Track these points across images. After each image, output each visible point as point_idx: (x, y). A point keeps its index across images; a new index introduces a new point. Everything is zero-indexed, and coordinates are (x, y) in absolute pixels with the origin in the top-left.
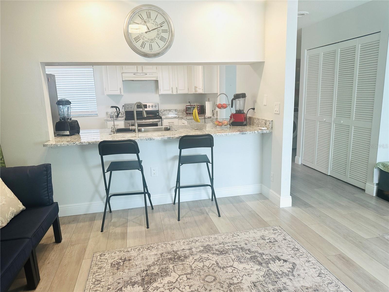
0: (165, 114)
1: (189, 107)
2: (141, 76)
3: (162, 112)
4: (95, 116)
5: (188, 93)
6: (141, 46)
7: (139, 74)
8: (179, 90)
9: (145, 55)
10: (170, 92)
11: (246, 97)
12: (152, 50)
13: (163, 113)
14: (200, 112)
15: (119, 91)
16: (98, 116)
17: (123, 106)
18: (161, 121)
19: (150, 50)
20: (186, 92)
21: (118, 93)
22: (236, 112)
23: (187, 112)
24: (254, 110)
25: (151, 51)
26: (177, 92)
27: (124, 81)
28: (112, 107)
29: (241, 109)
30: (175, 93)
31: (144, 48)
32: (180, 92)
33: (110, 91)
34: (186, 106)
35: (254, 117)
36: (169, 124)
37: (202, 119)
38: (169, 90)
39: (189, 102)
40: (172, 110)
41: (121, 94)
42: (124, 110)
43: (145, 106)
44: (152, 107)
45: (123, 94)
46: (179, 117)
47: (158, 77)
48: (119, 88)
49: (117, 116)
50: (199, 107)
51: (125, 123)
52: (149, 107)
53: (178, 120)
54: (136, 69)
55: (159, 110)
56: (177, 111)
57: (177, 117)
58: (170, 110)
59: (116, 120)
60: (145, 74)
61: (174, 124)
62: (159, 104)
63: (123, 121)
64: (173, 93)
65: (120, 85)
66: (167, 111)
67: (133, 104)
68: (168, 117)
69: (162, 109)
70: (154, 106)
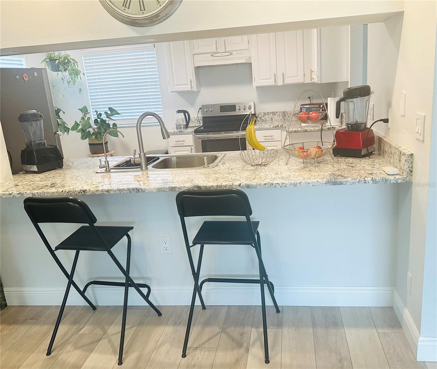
0: (266, 120)
1: (308, 106)
3: (260, 116)
5: (303, 81)
6: (123, 6)
7: (219, 55)
8: (288, 77)
9: (133, 23)
10: (271, 82)
11: (372, 95)
12: (145, 10)
13: (263, 118)
15: (189, 86)
17: (200, 108)
19: (141, 10)
20: (300, 80)
21: (187, 88)
22: (348, 127)
24: (388, 122)
25: (143, 13)
26: (283, 82)
27: (198, 69)
28: (179, 111)
29: (360, 120)
30: (280, 83)
31: (129, 8)
32: (288, 81)
33: (176, 85)
34: (302, 105)
35: (385, 140)
36: (265, 139)
37: (316, 131)
38: (270, 79)
39: (309, 98)
40: (278, 113)
41: (193, 89)
42: (200, 115)
43: (232, 107)
44: (245, 109)
45: (195, 90)
46: (282, 126)
47: (250, 57)
48: (189, 80)
49: (187, 126)
50: (322, 107)
51: (195, 137)
52: (239, 109)
53: (281, 131)
54: (214, 46)
55: (256, 114)
56: (286, 115)
57: (279, 126)
58: (274, 113)
59: (180, 134)
60: (230, 54)
61: (274, 139)
62: (255, 103)
63: (192, 135)
64: (276, 84)
65: (191, 75)
66: (269, 115)
67: (214, 105)
68: (263, 126)
69: (261, 112)
70: (247, 107)
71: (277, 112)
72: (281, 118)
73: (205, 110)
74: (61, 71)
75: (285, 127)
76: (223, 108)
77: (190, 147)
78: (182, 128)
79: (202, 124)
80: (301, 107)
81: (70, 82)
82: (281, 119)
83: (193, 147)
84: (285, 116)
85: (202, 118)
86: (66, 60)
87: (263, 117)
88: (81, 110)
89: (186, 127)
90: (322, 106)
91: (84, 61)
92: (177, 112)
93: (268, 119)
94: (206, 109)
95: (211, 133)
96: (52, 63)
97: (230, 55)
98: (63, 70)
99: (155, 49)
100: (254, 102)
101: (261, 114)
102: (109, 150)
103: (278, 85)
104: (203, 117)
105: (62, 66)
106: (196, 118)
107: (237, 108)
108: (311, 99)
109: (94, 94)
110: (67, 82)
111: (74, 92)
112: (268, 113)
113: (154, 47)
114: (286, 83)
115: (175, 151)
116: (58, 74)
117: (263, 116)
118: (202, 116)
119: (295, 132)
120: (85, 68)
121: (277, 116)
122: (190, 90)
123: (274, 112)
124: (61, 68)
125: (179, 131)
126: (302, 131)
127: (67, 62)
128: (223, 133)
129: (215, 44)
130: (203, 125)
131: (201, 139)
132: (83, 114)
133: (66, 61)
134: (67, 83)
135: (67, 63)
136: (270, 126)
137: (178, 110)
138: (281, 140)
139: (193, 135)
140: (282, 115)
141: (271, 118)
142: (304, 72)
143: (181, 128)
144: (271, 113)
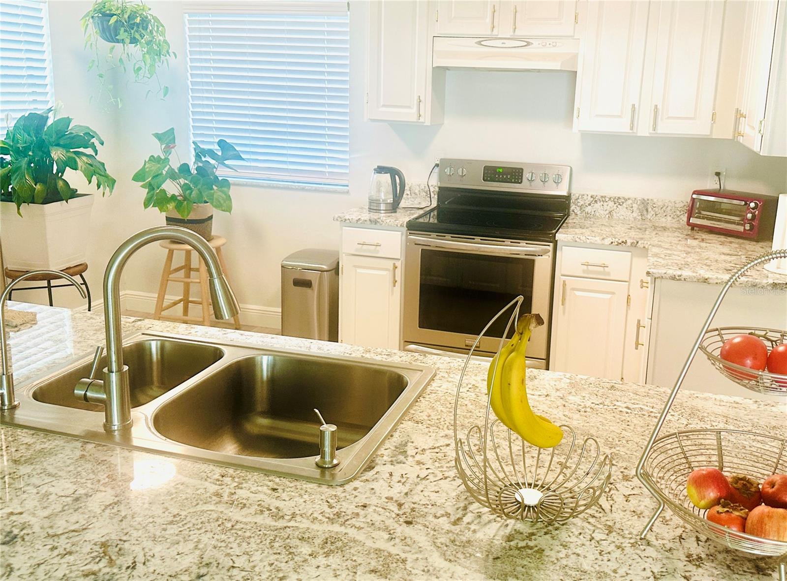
0: (594, 216)
1: (711, 198)
2: (509, 50)
3: (582, 203)
4: (340, 193)
5: (709, 134)
7: (498, 43)
8: (669, 118)
10: (621, 126)
14: (756, 229)
15: (414, 110)
16: (348, 192)
17: (437, 165)
18: (551, 254)
20: (700, 128)
21: (409, 115)
23: (692, 220)
27: (440, 73)
28: (381, 170)
30: (644, 129)
32: (666, 128)
33: (384, 106)
34: (696, 192)
36: (584, 271)
38: (620, 117)
39: (718, 174)
40: (630, 202)
41: (422, 120)
42: (435, 183)
43: (515, 174)
44: (544, 182)
45: (428, 123)
46: (635, 245)
47: (575, 57)
48: (416, 98)
49: (394, 207)
50: (753, 209)
51: (407, 240)
52: (531, 181)
53: (632, 254)
54: (488, 20)
55: (572, 196)
56: (650, 210)
57: (629, 244)
58: (618, 201)
59: (373, 226)
60: (526, 44)
61: (609, 274)
62: (573, 169)
63: (400, 233)
64: (635, 131)
65: (422, 85)
66: (605, 204)
67: (469, 162)
68: (583, 238)
69: (584, 193)
70: (552, 177)
71: (626, 200)
72: (635, 214)
73: (447, 171)
74: (123, 41)
75: (644, 247)
76: (492, 173)
77: (394, 261)
78: (382, 212)
79: (434, 204)
80: (694, 196)
81: (140, 69)
82: (635, 219)
83: (398, 264)
84: (647, 210)
85: (437, 189)
86: (139, 18)
87: (589, 207)
88: (158, 136)
89: (393, 209)
90: (752, 205)
91: (190, 24)
92: (375, 170)
93: (602, 212)
94: (449, 168)
95: (448, 236)
96: (105, 22)
97: (526, 46)
98: (128, 41)
99: (349, 13)
100: (571, 168)
101: (585, 197)
102: (213, 233)
103: (639, 135)
104: (440, 188)
105: (125, 31)
106: (423, 187)
107: (526, 175)
108: (722, 178)
109: (201, 103)
110: (134, 68)
111: (148, 93)
112: (602, 197)
113: (349, 10)
114: (661, 132)
115: (355, 266)
116: (113, 48)
117: (590, 205)
118: (439, 185)
119: (673, 278)
120: (188, 41)
121: (625, 209)
122: (415, 120)
123: (619, 198)
124: (122, 35)
125: (370, 220)
126: (695, 280)
127: (138, 22)
128: (478, 239)
129: (489, 14)
130: (438, 205)
131: (420, 248)
132: (163, 146)
133: (138, 20)
134: (134, 70)
135: (138, 25)
136: (603, 239)
137: (378, 166)
138: (627, 279)
139: (402, 234)
140: (638, 209)
141: (610, 212)
142: (714, 110)
143: (378, 211)
144: (610, 198)
